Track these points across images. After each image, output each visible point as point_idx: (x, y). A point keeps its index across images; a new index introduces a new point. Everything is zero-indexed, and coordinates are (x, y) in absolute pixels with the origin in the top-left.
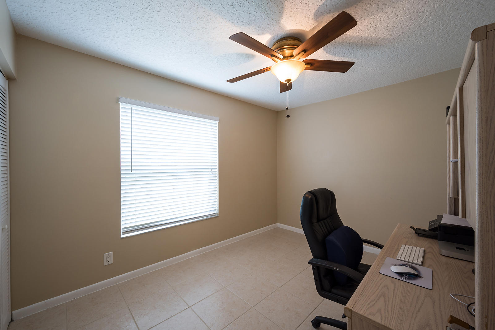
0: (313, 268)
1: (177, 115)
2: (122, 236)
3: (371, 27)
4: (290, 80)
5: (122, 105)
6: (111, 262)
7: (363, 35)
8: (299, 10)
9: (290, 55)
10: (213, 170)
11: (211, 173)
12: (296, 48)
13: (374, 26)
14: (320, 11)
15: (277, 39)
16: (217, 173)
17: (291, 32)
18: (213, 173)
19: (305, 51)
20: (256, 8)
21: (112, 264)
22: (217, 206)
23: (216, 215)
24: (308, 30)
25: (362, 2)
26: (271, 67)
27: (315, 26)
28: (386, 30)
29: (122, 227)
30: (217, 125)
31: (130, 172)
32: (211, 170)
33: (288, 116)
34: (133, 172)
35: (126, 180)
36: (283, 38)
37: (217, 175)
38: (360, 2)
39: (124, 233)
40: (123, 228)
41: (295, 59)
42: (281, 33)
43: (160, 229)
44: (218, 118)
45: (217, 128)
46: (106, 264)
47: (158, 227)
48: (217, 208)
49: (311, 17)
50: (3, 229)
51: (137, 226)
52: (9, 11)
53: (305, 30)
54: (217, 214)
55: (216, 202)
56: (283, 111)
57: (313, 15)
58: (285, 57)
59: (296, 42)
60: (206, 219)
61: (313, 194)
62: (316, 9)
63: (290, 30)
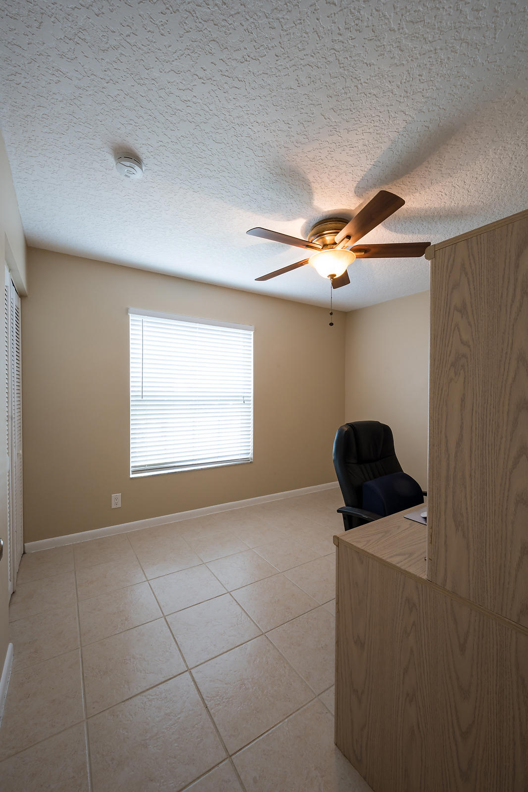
0: (344, 518)
1: (198, 325)
2: (132, 476)
3: (444, 195)
4: (335, 275)
5: (132, 317)
6: (119, 505)
7: (436, 205)
8: (333, 189)
9: (332, 242)
10: (245, 399)
11: (242, 402)
12: (338, 233)
13: (447, 193)
14: (361, 187)
15: (314, 222)
16: (252, 402)
17: (330, 213)
18: (246, 402)
19: (348, 237)
20: (278, 193)
21: (120, 508)
22: (251, 448)
23: (249, 460)
24: (353, 208)
25: (415, 170)
26: (308, 259)
27: (362, 204)
28: (469, 196)
29: (132, 465)
30: (252, 337)
31: (141, 399)
32: (242, 399)
33: (331, 324)
34: (144, 399)
35: (137, 409)
36: (322, 221)
37: (252, 406)
38: (412, 171)
39: (134, 472)
40: (133, 467)
41: (339, 248)
42: (318, 217)
43: (176, 472)
44: (253, 327)
45: (252, 341)
46: (114, 506)
47: (174, 469)
48: (251, 452)
49: (352, 194)
50: (18, 454)
51: (148, 465)
52: (23, 227)
53: (349, 209)
54: (251, 458)
55: (250, 442)
56: (350, 312)
57: (353, 192)
58: (325, 246)
59: (339, 225)
60: (236, 465)
61: (351, 427)
62: (355, 185)
63: (328, 211)
